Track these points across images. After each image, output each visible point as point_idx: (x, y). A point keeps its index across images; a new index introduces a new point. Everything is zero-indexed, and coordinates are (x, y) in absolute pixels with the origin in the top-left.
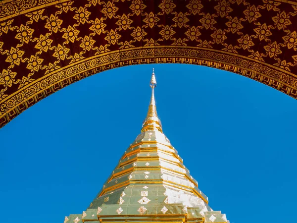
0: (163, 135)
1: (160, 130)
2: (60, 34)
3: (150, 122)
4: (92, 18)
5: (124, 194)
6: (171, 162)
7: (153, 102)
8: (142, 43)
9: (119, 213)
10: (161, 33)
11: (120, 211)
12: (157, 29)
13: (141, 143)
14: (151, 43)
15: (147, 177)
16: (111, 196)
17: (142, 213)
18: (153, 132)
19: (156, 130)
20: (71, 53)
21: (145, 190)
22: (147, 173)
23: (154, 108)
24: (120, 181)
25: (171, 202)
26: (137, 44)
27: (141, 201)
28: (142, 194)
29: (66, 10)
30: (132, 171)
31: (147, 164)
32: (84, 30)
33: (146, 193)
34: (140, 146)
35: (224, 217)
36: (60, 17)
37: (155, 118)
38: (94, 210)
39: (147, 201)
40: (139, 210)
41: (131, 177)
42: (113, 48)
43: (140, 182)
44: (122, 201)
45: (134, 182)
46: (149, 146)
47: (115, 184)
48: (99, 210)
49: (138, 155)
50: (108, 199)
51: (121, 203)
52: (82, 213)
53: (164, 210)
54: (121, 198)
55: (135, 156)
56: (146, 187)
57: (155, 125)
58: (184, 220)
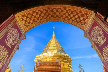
2: (36, 16)
4: (41, 13)
8: (50, 18)
10: (54, 16)
12: (53, 15)
14: (52, 18)
20: (38, 20)
26: (49, 18)
29: (37, 12)
32: (40, 15)
36: (36, 13)
42: (45, 19)
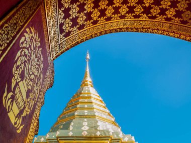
0: (94, 90)
1: (92, 86)
3: (86, 81)
5: (72, 124)
6: (99, 105)
7: (88, 70)
8: (138, 16)
9: (70, 135)
10: (152, 11)
11: (71, 134)
13: (82, 94)
15: (86, 114)
16: (64, 125)
17: (84, 136)
18: (89, 88)
19: (89, 86)
21: (85, 121)
22: (86, 111)
23: (88, 73)
24: (69, 116)
25: (101, 129)
27: (83, 128)
28: (84, 124)
30: (77, 110)
31: (86, 106)
33: (86, 123)
34: (81, 95)
35: (133, 138)
37: (89, 79)
38: (54, 133)
39: (87, 128)
40: (83, 133)
41: (76, 114)
43: (82, 117)
44: (71, 128)
45: (78, 117)
46: (86, 95)
47: (66, 118)
48: (58, 133)
49: (80, 100)
50: (62, 127)
51: (71, 129)
52: (46, 135)
53: (98, 134)
54: (71, 126)
55: (78, 101)
56: (86, 120)
57: (89, 83)
58: (110, 140)
